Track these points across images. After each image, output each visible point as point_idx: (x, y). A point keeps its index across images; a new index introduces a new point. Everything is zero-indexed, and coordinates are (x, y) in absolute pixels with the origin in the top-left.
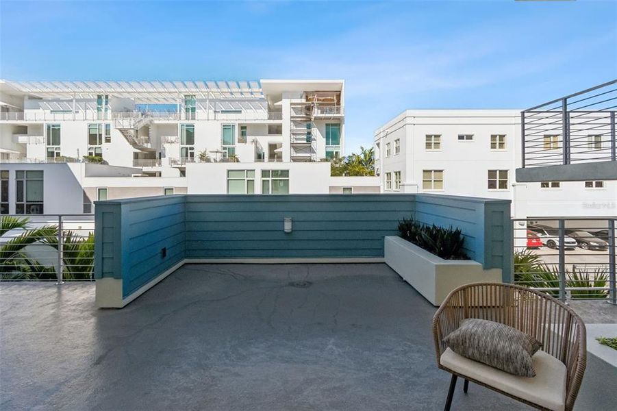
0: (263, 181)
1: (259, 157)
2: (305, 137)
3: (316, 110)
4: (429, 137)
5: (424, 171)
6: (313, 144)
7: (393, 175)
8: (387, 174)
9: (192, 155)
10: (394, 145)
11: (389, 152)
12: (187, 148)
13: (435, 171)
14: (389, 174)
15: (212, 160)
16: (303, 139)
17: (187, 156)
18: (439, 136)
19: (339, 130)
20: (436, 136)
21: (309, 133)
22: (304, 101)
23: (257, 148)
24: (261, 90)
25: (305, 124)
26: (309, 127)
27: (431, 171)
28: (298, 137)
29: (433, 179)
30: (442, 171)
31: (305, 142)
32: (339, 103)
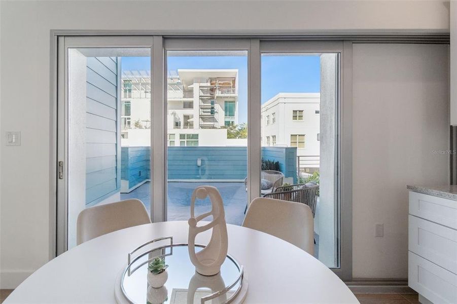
0: (181, 142)
1: (177, 125)
2: (210, 110)
3: (218, 91)
4: (295, 112)
5: (292, 135)
6: (216, 116)
7: (271, 138)
8: (267, 137)
9: (129, 123)
10: (272, 117)
11: (268, 122)
12: (125, 118)
13: (299, 135)
14: (268, 137)
15: (143, 127)
16: (208, 112)
17: (125, 124)
18: (302, 111)
19: (234, 106)
20: (300, 111)
21: (213, 108)
22: (209, 84)
23: (175, 118)
24: (178, 77)
25: (210, 101)
26: (212, 103)
27: (296, 135)
28: (205, 110)
29: (298, 141)
30: (304, 135)
31: (210, 114)
32: (234, 86)
